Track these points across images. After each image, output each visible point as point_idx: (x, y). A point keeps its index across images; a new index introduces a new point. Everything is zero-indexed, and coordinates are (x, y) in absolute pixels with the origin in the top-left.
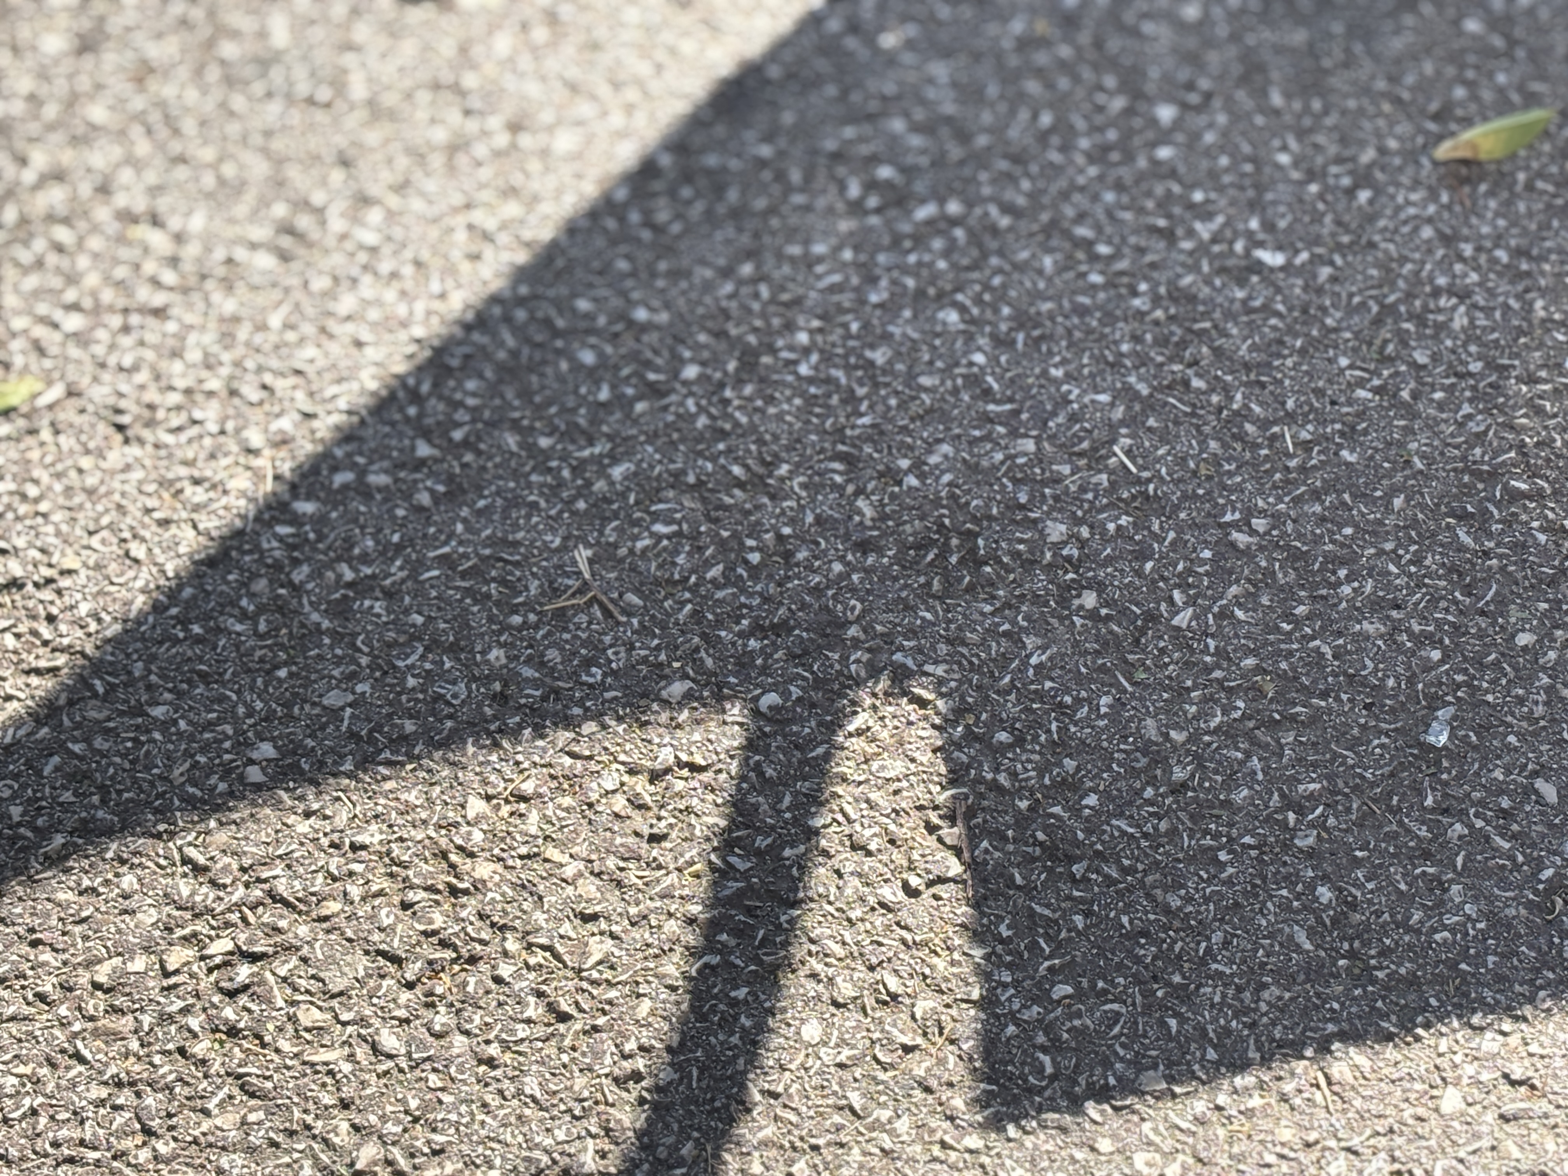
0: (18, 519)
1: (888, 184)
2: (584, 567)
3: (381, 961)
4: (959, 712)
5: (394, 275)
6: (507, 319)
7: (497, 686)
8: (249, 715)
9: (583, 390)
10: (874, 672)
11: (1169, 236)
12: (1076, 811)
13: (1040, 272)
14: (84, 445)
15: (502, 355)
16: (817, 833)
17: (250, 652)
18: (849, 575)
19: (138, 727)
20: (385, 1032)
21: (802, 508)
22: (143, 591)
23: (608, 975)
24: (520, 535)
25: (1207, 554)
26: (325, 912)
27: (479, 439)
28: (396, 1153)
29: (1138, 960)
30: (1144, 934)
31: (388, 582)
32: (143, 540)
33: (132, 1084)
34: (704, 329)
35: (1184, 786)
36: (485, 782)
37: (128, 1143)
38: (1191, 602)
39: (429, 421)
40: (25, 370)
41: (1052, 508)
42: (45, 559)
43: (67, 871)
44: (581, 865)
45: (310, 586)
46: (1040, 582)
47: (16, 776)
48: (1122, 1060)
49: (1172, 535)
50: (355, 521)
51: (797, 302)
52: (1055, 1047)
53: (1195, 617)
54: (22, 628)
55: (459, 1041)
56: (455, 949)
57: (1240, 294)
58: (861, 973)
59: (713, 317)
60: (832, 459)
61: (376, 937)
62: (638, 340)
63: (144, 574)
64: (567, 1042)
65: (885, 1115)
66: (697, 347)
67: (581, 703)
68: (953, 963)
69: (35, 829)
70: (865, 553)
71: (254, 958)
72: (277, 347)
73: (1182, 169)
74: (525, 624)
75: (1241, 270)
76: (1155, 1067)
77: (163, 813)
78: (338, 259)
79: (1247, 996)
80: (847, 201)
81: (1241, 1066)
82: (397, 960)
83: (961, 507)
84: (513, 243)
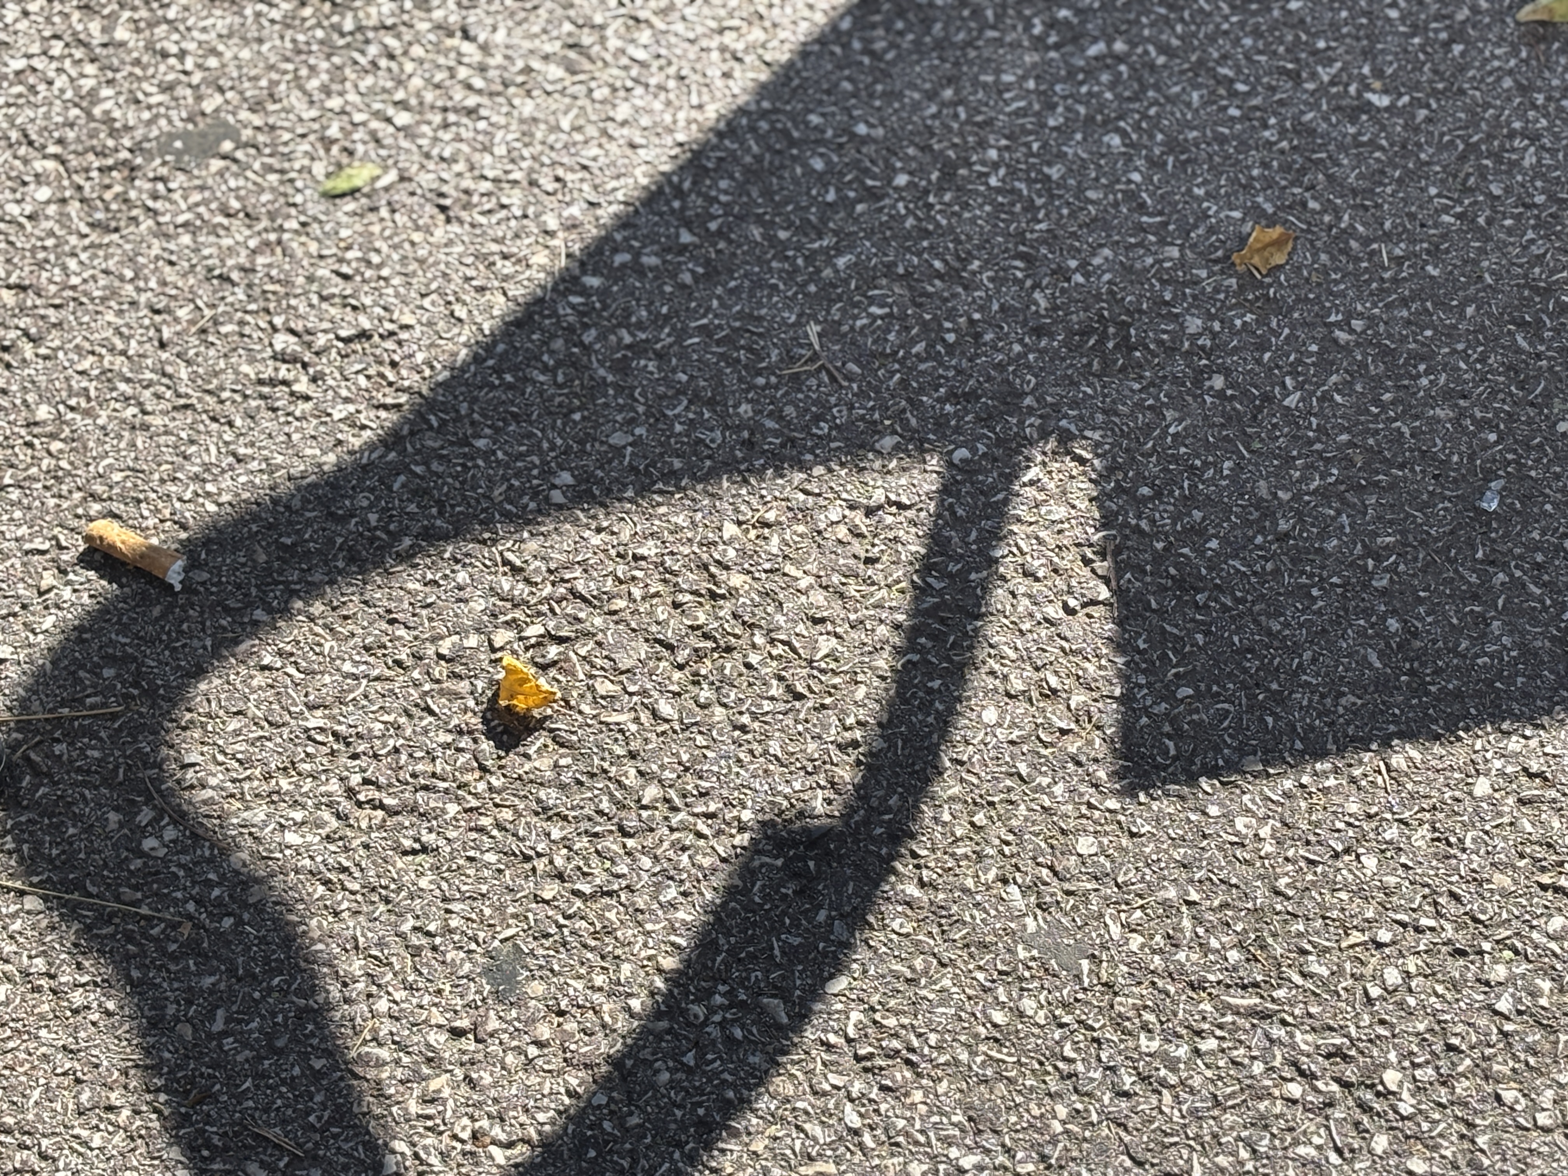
0: (364, 281)
1: (1066, 22)
2: (814, 340)
3: (658, 648)
4: (1111, 469)
5: (661, 88)
6: (753, 129)
7: (746, 434)
8: (552, 449)
9: (814, 192)
10: (1044, 435)
11: (1295, 77)
12: (1201, 552)
13: (1189, 105)
14: (415, 221)
15: (748, 159)
16: (996, 561)
17: (551, 399)
18: (1026, 355)
19: (465, 455)
20: (662, 702)
21: (989, 298)
22: (465, 345)
23: (833, 665)
24: (764, 311)
25: (1314, 348)
26: (614, 607)
27: (731, 230)
28: (672, 794)
29: (1245, 671)
30: (1249, 651)
31: (658, 346)
32: (465, 303)
33: (470, 732)
34: (912, 143)
35: (1287, 535)
36: (737, 511)
37: (468, 777)
38: (1299, 387)
39: (689, 213)
40: (365, 158)
41: (1191, 306)
42: (387, 315)
43: (415, 566)
44: (811, 580)
45: (597, 346)
46: (1179, 366)
47: (372, 490)
48: (1229, 746)
49: (1287, 331)
50: (632, 294)
51: (988, 123)
52: (1177, 735)
53: (1302, 399)
54: (371, 371)
55: (719, 712)
56: (715, 640)
57: (1352, 130)
58: (1029, 672)
59: (919, 133)
60: (1014, 258)
61: (654, 628)
62: (859, 151)
63: (466, 331)
64: (802, 716)
65: (1045, 781)
66: (907, 159)
67: (812, 451)
68: (1100, 668)
69: (388, 533)
70: (1039, 337)
71: (560, 640)
72: (566, 146)
73: (1309, 19)
74: (768, 385)
75: (1353, 109)
76: (1255, 753)
77: (487, 524)
78: (615, 72)
79: (1328, 701)
80: (1032, 37)
81: (1321, 755)
82: (670, 647)
83: (1117, 302)
84: (757, 63)
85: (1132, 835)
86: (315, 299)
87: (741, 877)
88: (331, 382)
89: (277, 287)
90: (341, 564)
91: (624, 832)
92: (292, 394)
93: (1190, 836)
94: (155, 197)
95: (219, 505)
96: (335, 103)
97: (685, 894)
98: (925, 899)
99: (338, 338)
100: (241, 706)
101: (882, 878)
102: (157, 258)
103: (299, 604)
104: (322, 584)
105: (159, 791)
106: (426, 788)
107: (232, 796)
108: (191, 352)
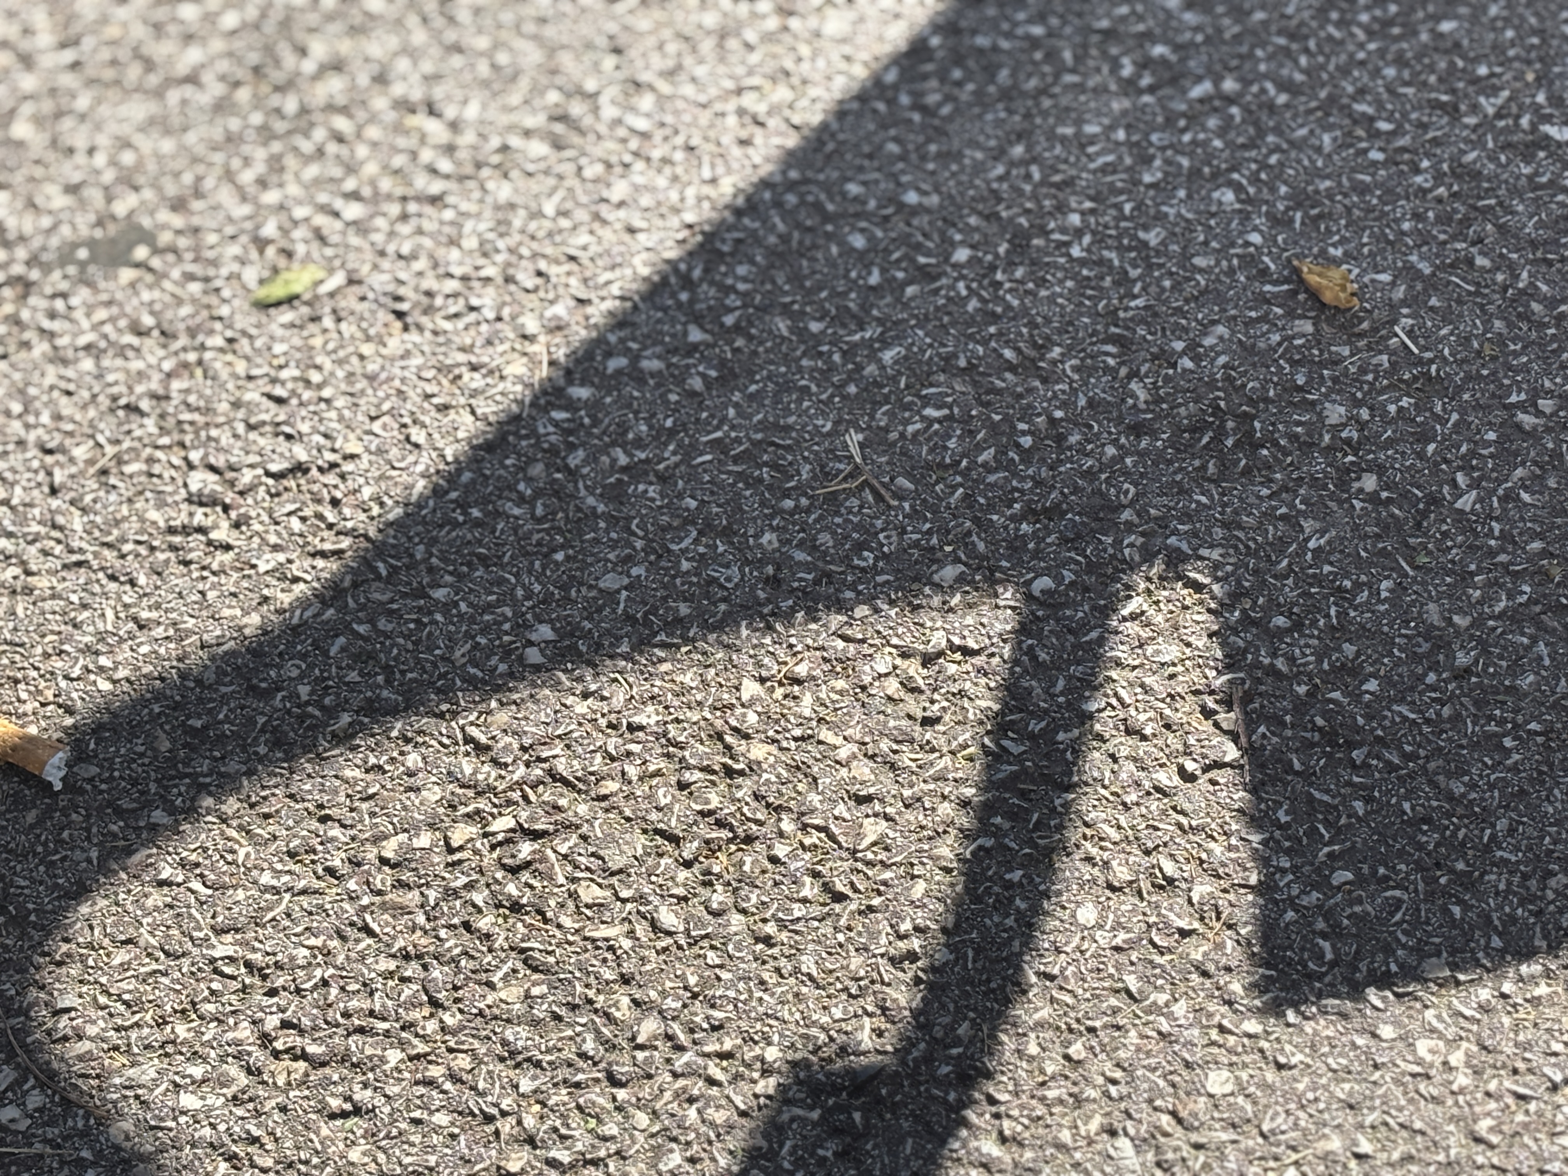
0: (301, 404)
1: (1163, 61)
2: (855, 451)
3: (659, 840)
4: (1235, 597)
5: (666, 161)
6: (778, 204)
7: (770, 570)
8: (528, 598)
9: (853, 274)
10: (1148, 557)
11: (1452, 111)
12: (1356, 696)
13: (1319, 150)
14: (365, 331)
15: (772, 240)
16: (1091, 716)
17: (528, 536)
18: (1122, 459)
19: (420, 609)
20: (663, 910)
21: (1074, 391)
22: (423, 475)
23: (883, 856)
24: (792, 420)
25: (1492, 436)
26: (603, 791)
27: (751, 324)
28: (676, 1028)
29: (1421, 847)
30: (1427, 820)
31: (661, 467)
32: (424, 426)
33: (419, 957)
34: (974, 211)
35: (1467, 671)
36: (759, 665)
37: (415, 1015)
38: (1475, 484)
39: (701, 306)
40: (308, 259)
41: (1331, 390)
42: (328, 444)
43: (354, 749)
44: (855, 748)
45: (585, 471)
46: (1319, 465)
47: (303, 656)
48: (1404, 946)
49: (1455, 416)
50: (629, 406)
51: (1069, 183)
52: (1335, 933)
53: (1480, 500)
54: (307, 512)
55: (736, 920)
56: (732, 829)
57: (1526, 170)
58: (1136, 857)
59: (983, 199)
60: (1104, 342)
61: (654, 816)
62: (909, 224)
63: (425, 459)
64: (843, 922)
65: (1162, 998)
66: (969, 230)
67: (853, 587)
68: (1230, 848)
69: (323, 708)
70: (1138, 437)
71: (535, 835)
72: (550, 235)
73: (1465, 42)
74: (797, 509)
75: (1527, 146)
76: (1438, 954)
77: (445, 694)
78: (611, 145)
79: (1533, 883)
80: (1120, 80)
81: (1527, 954)
82: (674, 840)
83: (1236, 389)
84: (783, 127)
85: (1280, 1067)
86: (241, 428)
87: (766, 1135)
88: (257, 527)
89: (196, 417)
90: (262, 750)
91: (614, 1081)
92: (210, 543)
93: (1356, 1067)
94: (52, 315)
95: (114, 682)
96: (271, 197)
97: (692, 1160)
98: (1007, 1159)
99: (268, 474)
100: (131, 932)
101: (949, 1133)
102: (52, 388)
103: (209, 802)
104: (239, 775)
105: (24, 1046)
106: (361, 1030)
107: (116, 1048)
108: (88, 499)
